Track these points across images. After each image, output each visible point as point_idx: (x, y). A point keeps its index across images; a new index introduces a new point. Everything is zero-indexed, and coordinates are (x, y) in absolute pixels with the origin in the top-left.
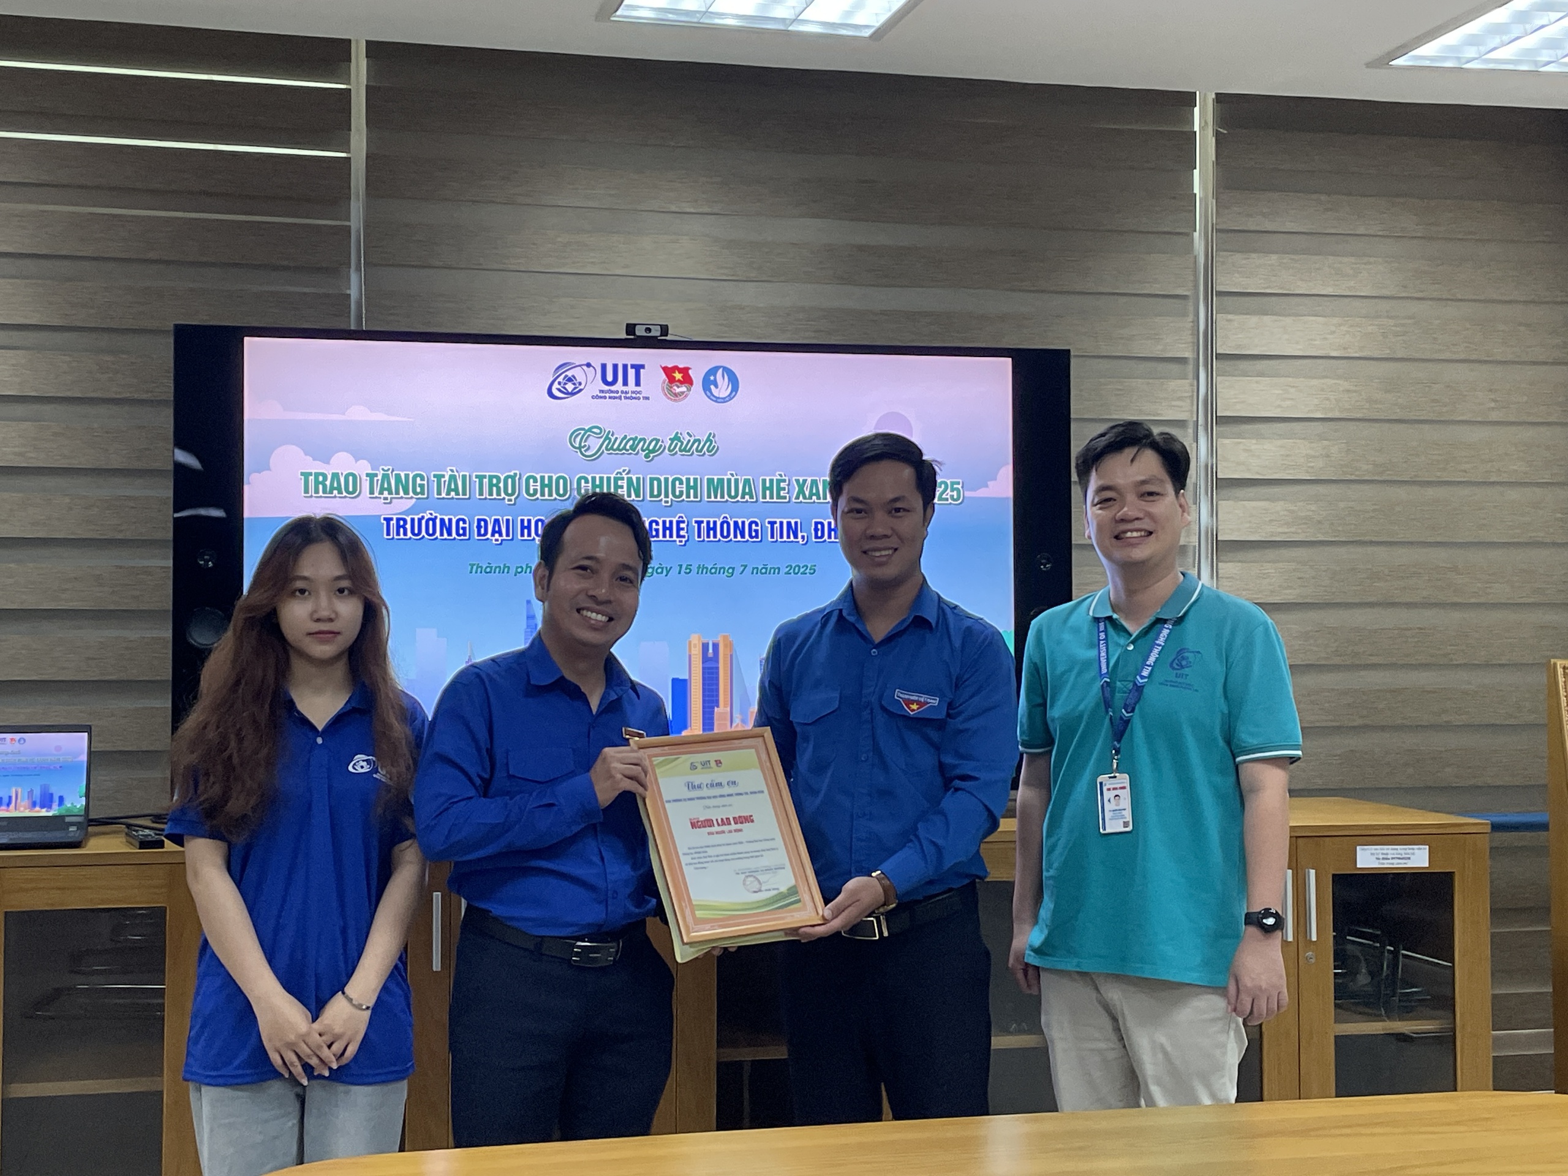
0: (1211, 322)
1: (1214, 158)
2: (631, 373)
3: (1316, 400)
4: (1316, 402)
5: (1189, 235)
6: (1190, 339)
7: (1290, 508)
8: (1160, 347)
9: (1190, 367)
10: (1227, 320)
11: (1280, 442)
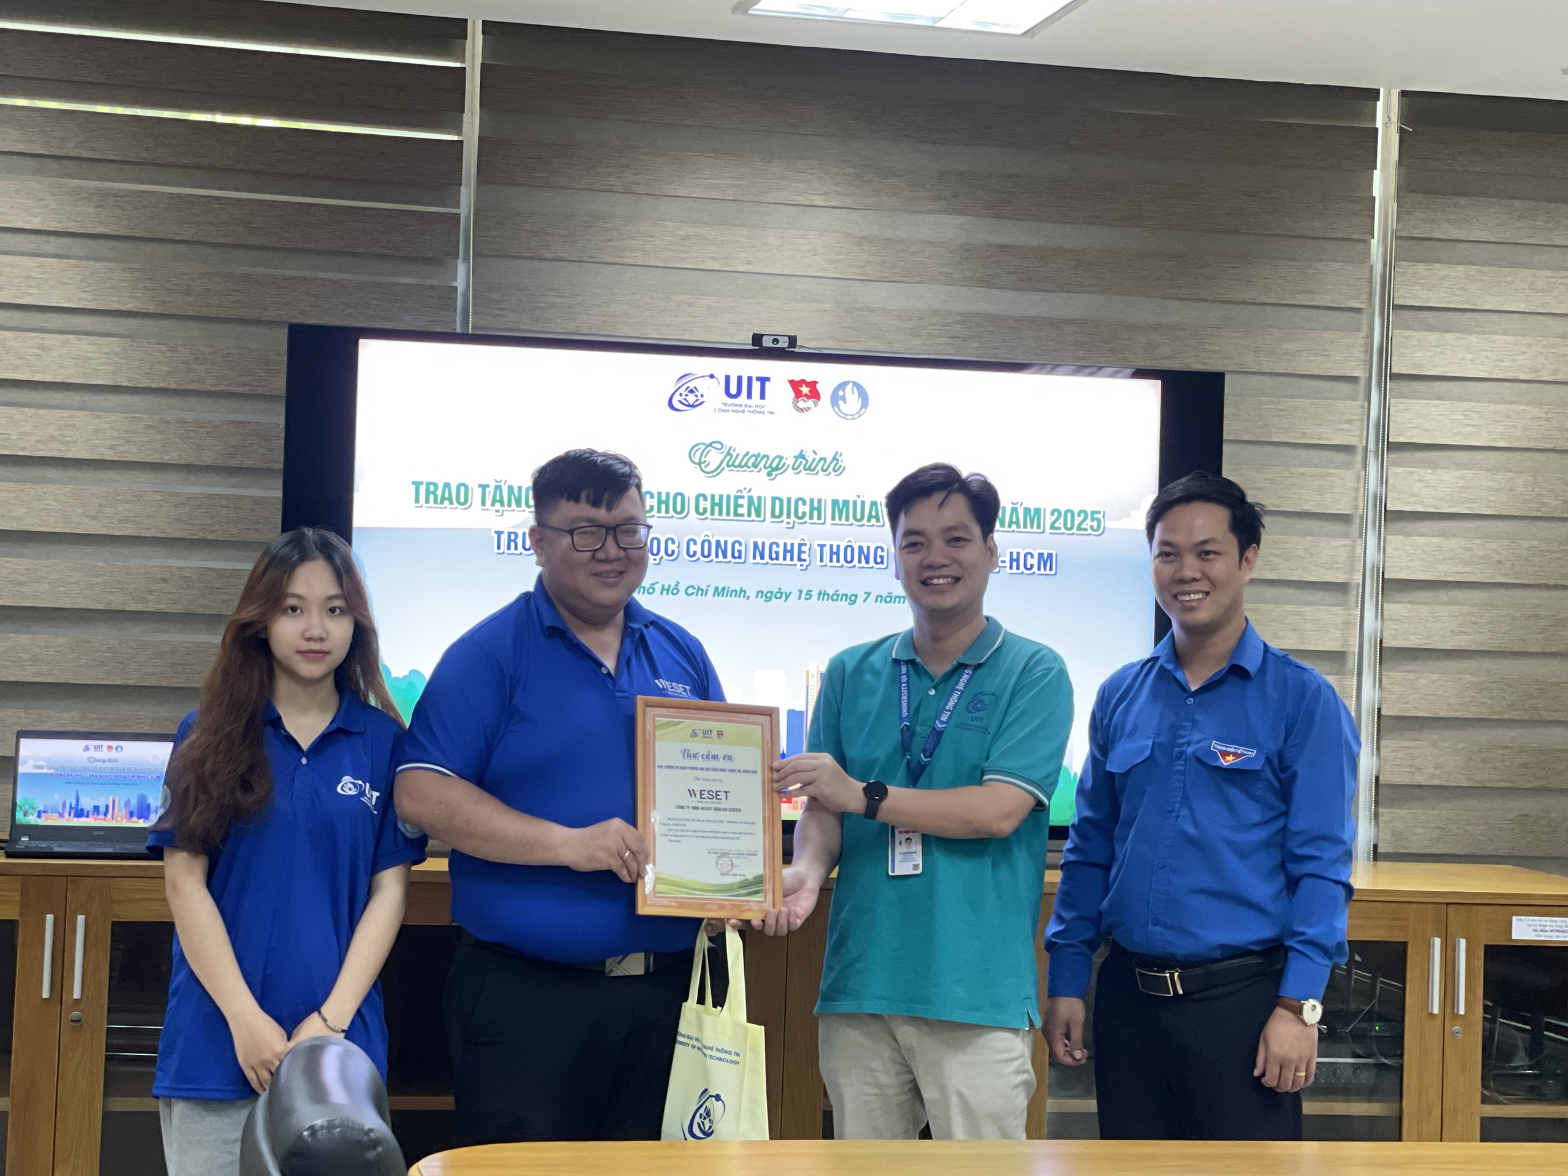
0: (1386, 339)
1: (1397, 158)
2: (756, 385)
3: (1500, 427)
4: (1501, 428)
5: (1366, 243)
6: (1362, 356)
7: (1468, 546)
8: (1329, 365)
9: (1362, 386)
10: (1406, 337)
11: (1458, 473)
